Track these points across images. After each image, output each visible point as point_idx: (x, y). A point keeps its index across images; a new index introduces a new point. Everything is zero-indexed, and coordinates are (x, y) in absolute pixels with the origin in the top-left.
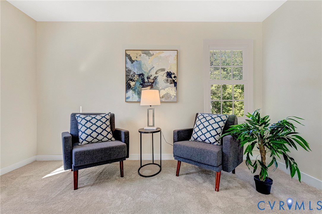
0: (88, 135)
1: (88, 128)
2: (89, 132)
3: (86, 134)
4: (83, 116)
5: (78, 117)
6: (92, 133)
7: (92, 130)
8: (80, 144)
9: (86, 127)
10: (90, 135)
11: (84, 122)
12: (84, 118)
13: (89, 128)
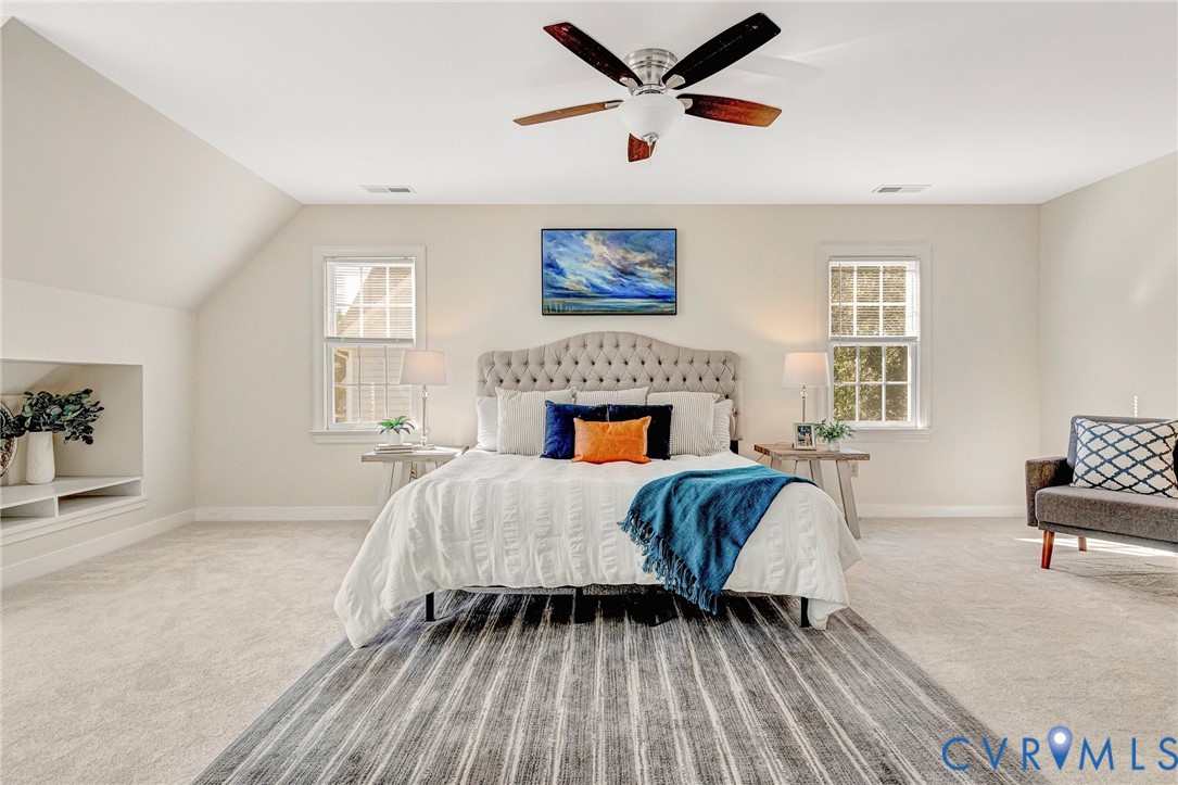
0: (1091, 469)
1: (1092, 452)
2: (1094, 461)
3: (1086, 465)
4: (1088, 424)
5: (1078, 425)
6: (1102, 464)
7: (1102, 458)
8: (1072, 485)
9: (1089, 449)
10: (1095, 469)
11: (1087, 437)
12: (1089, 430)
13: (1097, 453)
